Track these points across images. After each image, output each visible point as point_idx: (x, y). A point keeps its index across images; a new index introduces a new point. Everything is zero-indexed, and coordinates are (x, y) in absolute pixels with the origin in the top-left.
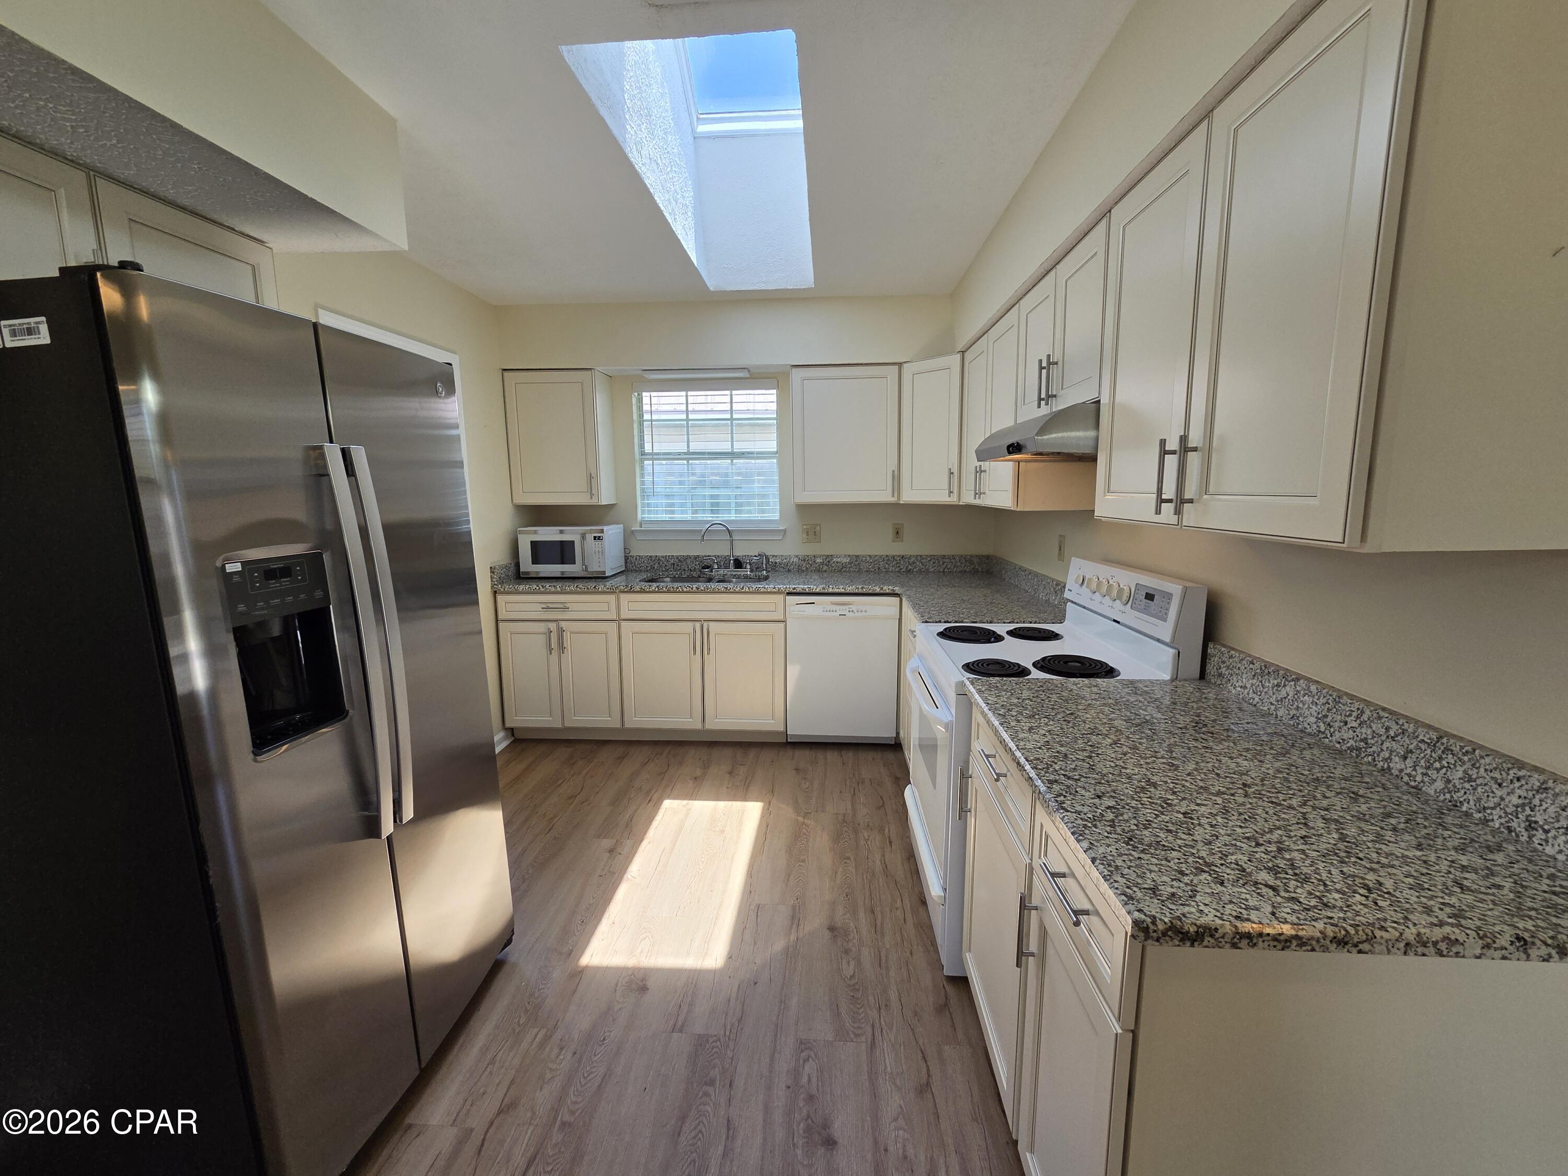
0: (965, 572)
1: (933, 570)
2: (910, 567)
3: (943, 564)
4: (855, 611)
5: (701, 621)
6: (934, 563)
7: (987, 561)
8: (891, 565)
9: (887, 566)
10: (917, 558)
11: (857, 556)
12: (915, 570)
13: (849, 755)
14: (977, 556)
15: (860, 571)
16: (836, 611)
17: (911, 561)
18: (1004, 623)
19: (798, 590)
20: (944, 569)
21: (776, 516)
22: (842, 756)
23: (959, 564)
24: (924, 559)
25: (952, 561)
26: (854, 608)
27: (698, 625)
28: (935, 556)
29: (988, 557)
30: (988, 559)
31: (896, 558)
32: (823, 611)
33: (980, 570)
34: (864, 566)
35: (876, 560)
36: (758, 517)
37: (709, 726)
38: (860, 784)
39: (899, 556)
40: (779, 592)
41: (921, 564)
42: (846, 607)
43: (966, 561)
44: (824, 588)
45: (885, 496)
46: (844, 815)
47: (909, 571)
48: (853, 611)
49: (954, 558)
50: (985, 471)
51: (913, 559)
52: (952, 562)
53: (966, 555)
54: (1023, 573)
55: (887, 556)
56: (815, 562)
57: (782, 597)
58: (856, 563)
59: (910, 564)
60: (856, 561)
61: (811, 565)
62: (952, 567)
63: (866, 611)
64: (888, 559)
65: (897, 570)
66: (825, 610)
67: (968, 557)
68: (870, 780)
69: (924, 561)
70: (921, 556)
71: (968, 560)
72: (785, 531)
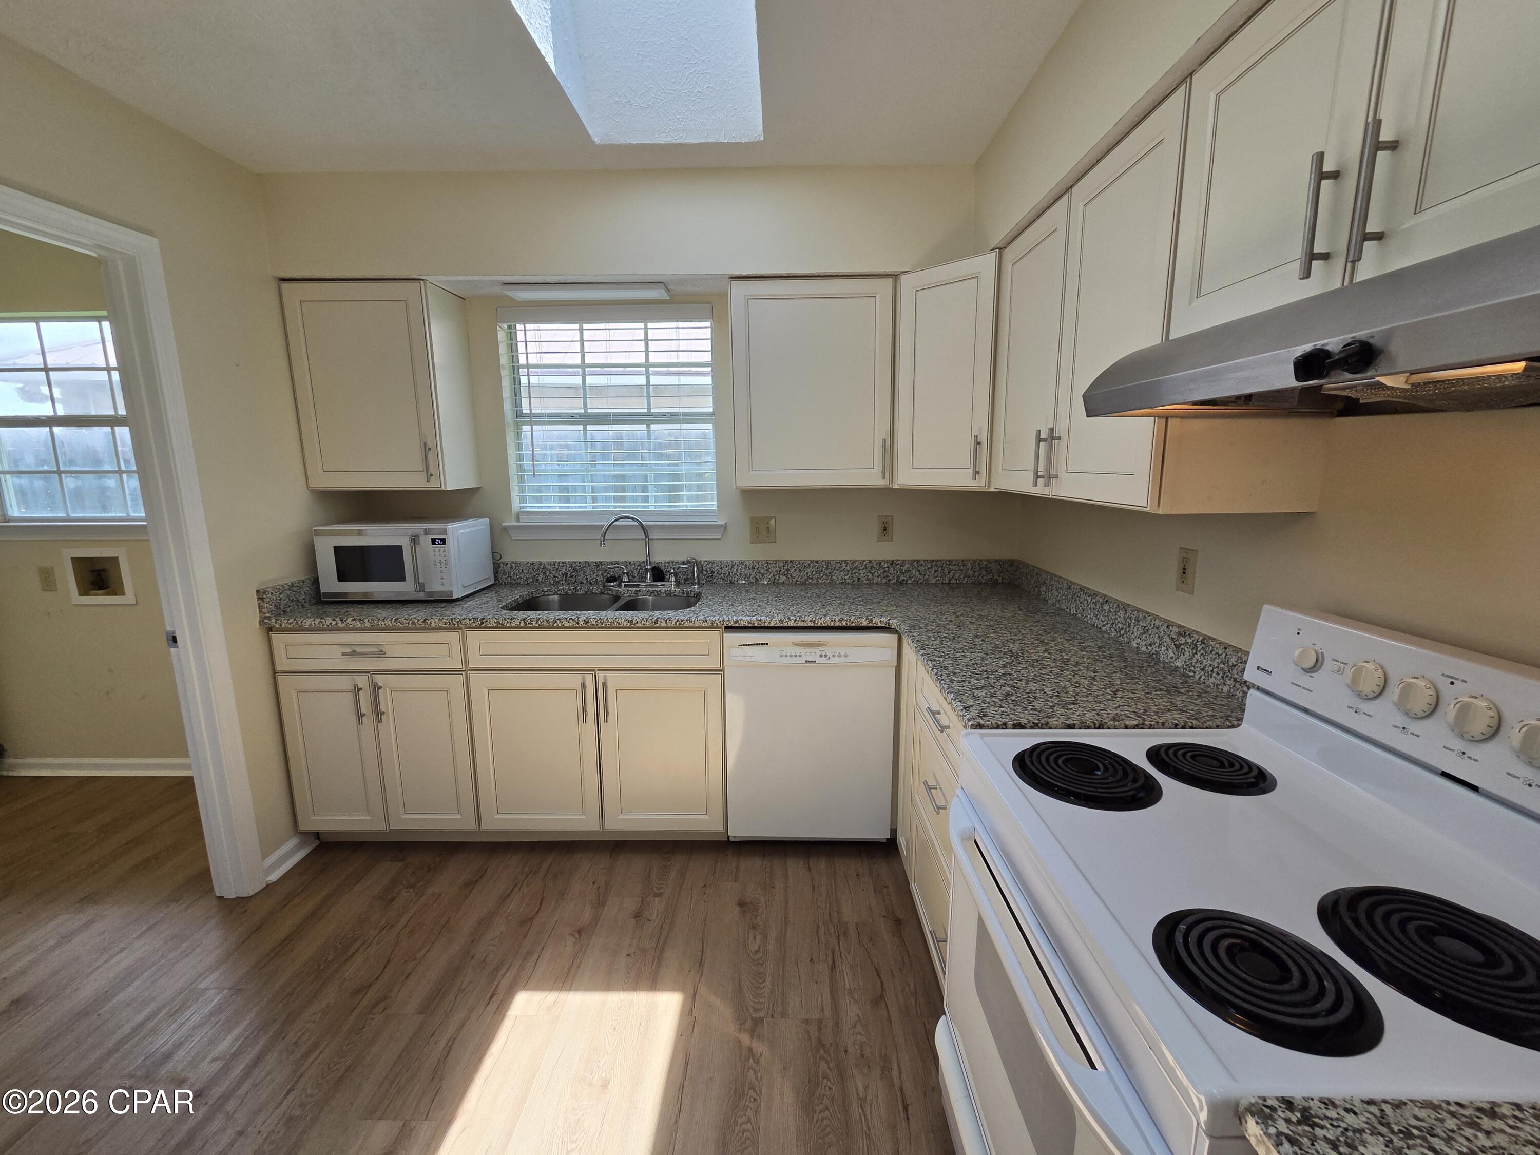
0: (980, 583)
1: (934, 581)
2: (902, 577)
3: (949, 573)
4: (830, 655)
5: (594, 670)
6: (936, 571)
7: (1010, 569)
8: (876, 574)
9: (870, 576)
10: (911, 564)
11: (828, 562)
12: (909, 581)
13: (821, 865)
14: (996, 561)
15: (832, 584)
16: (800, 656)
17: (904, 568)
18: (1126, 727)
19: (742, 624)
20: (950, 580)
21: (712, 505)
22: (810, 870)
23: (971, 572)
24: (922, 565)
25: (962, 568)
26: (828, 651)
27: (589, 679)
28: (937, 561)
29: (1012, 562)
30: (1011, 565)
31: (882, 564)
32: (781, 656)
33: (1000, 581)
34: (838, 576)
35: (855, 568)
36: (687, 506)
37: (610, 825)
38: (842, 938)
39: (887, 562)
40: (713, 627)
41: (917, 574)
42: (817, 650)
43: (981, 568)
44: (781, 621)
45: (873, 478)
46: (820, 1022)
47: (901, 583)
48: (826, 656)
49: (964, 565)
50: (1059, 438)
51: (907, 566)
52: (962, 570)
53: (981, 561)
54: (1089, 599)
55: (870, 561)
56: (768, 570)
57: (716, 634)
58: (827, 572)
59: (903, 574)
60: (827, 569)
61: (763, 575)
62: (962, 577)
63: (846, 656)
64: (871, 566)
65: (884, 581)
66: (784, 653)
67: (984, 563)
68: (856, 924)
69: (923, 568)
70: (918, 561)
71: (984, 566)
72: (725, 527)
